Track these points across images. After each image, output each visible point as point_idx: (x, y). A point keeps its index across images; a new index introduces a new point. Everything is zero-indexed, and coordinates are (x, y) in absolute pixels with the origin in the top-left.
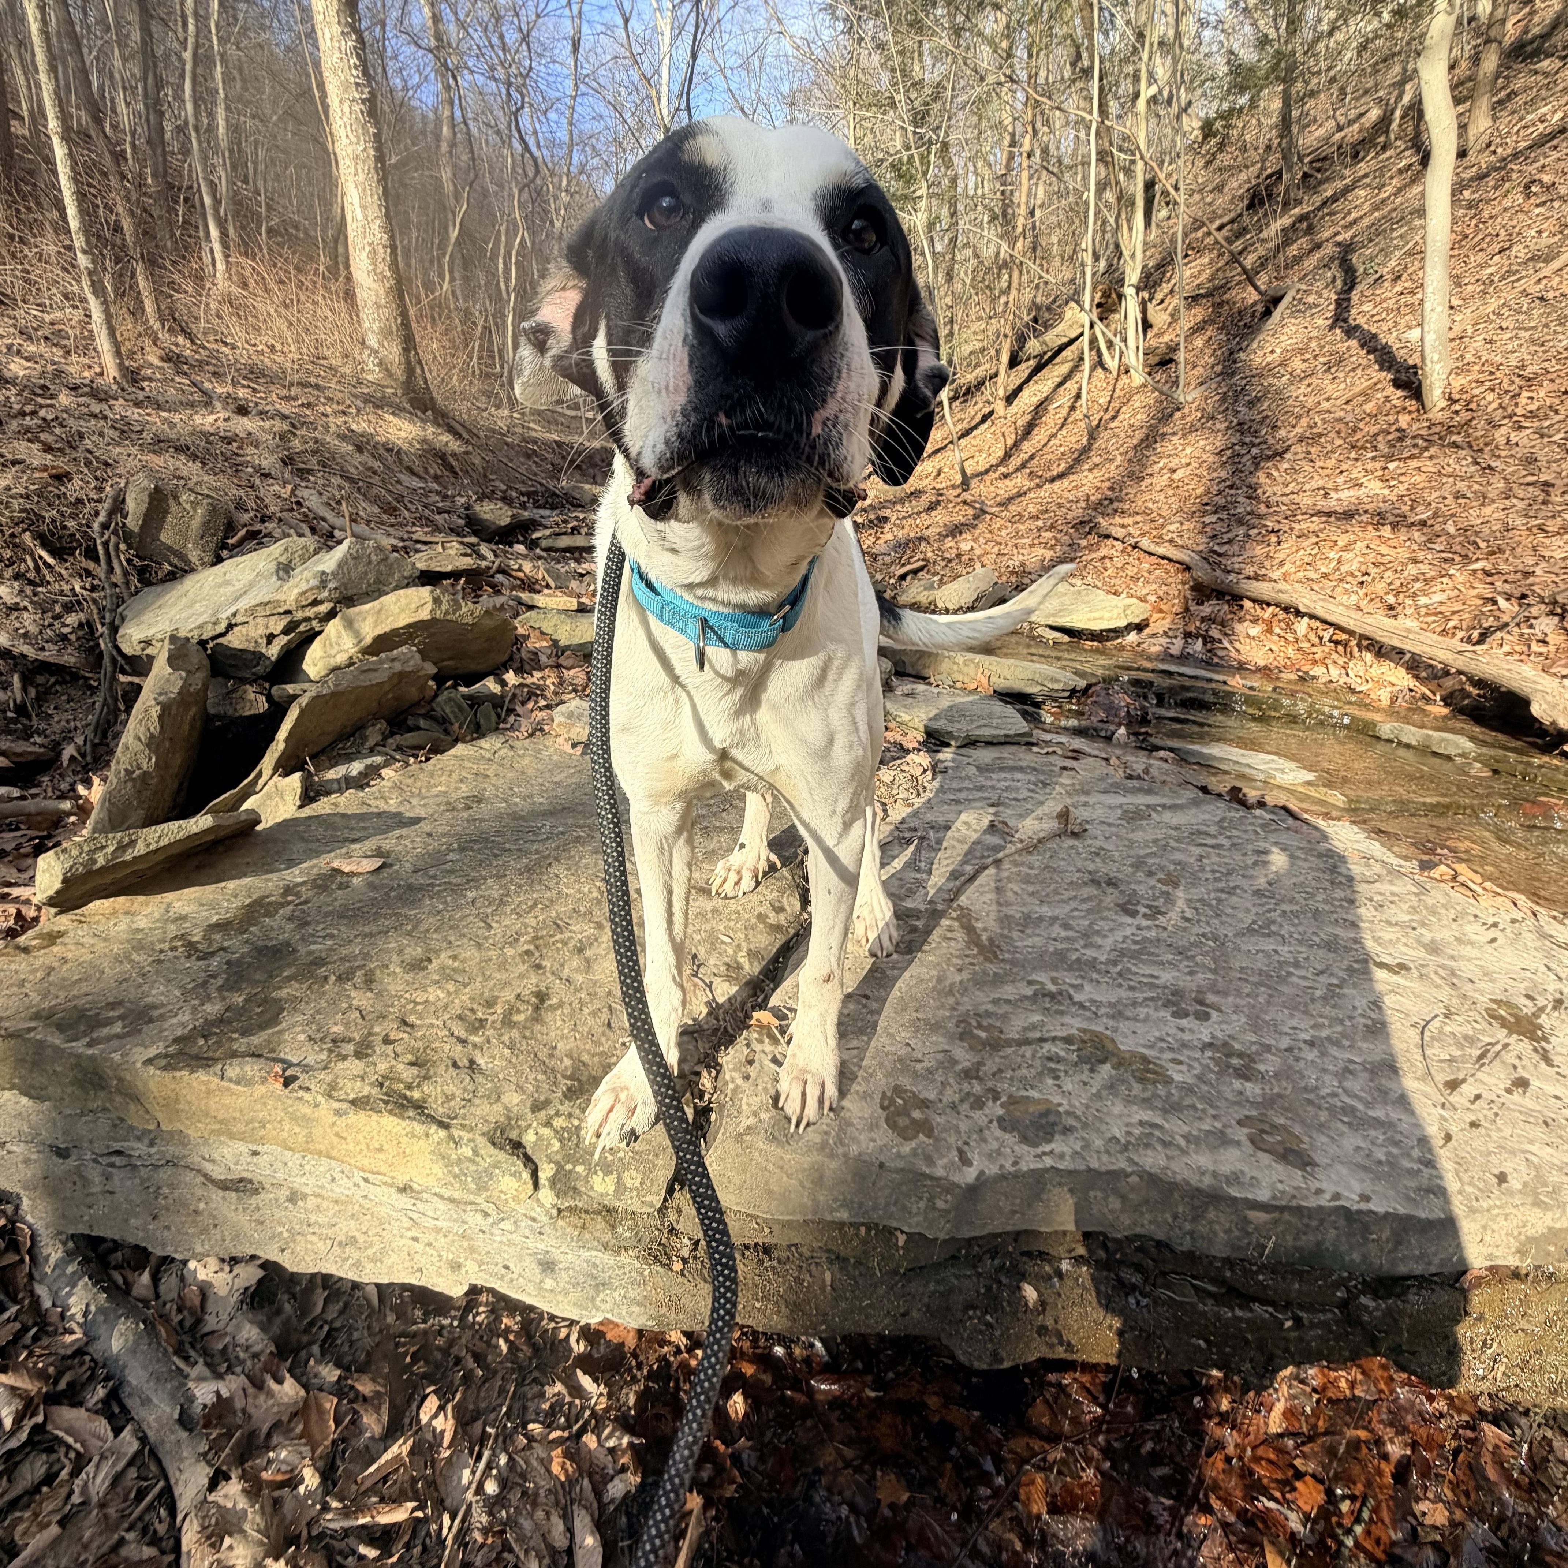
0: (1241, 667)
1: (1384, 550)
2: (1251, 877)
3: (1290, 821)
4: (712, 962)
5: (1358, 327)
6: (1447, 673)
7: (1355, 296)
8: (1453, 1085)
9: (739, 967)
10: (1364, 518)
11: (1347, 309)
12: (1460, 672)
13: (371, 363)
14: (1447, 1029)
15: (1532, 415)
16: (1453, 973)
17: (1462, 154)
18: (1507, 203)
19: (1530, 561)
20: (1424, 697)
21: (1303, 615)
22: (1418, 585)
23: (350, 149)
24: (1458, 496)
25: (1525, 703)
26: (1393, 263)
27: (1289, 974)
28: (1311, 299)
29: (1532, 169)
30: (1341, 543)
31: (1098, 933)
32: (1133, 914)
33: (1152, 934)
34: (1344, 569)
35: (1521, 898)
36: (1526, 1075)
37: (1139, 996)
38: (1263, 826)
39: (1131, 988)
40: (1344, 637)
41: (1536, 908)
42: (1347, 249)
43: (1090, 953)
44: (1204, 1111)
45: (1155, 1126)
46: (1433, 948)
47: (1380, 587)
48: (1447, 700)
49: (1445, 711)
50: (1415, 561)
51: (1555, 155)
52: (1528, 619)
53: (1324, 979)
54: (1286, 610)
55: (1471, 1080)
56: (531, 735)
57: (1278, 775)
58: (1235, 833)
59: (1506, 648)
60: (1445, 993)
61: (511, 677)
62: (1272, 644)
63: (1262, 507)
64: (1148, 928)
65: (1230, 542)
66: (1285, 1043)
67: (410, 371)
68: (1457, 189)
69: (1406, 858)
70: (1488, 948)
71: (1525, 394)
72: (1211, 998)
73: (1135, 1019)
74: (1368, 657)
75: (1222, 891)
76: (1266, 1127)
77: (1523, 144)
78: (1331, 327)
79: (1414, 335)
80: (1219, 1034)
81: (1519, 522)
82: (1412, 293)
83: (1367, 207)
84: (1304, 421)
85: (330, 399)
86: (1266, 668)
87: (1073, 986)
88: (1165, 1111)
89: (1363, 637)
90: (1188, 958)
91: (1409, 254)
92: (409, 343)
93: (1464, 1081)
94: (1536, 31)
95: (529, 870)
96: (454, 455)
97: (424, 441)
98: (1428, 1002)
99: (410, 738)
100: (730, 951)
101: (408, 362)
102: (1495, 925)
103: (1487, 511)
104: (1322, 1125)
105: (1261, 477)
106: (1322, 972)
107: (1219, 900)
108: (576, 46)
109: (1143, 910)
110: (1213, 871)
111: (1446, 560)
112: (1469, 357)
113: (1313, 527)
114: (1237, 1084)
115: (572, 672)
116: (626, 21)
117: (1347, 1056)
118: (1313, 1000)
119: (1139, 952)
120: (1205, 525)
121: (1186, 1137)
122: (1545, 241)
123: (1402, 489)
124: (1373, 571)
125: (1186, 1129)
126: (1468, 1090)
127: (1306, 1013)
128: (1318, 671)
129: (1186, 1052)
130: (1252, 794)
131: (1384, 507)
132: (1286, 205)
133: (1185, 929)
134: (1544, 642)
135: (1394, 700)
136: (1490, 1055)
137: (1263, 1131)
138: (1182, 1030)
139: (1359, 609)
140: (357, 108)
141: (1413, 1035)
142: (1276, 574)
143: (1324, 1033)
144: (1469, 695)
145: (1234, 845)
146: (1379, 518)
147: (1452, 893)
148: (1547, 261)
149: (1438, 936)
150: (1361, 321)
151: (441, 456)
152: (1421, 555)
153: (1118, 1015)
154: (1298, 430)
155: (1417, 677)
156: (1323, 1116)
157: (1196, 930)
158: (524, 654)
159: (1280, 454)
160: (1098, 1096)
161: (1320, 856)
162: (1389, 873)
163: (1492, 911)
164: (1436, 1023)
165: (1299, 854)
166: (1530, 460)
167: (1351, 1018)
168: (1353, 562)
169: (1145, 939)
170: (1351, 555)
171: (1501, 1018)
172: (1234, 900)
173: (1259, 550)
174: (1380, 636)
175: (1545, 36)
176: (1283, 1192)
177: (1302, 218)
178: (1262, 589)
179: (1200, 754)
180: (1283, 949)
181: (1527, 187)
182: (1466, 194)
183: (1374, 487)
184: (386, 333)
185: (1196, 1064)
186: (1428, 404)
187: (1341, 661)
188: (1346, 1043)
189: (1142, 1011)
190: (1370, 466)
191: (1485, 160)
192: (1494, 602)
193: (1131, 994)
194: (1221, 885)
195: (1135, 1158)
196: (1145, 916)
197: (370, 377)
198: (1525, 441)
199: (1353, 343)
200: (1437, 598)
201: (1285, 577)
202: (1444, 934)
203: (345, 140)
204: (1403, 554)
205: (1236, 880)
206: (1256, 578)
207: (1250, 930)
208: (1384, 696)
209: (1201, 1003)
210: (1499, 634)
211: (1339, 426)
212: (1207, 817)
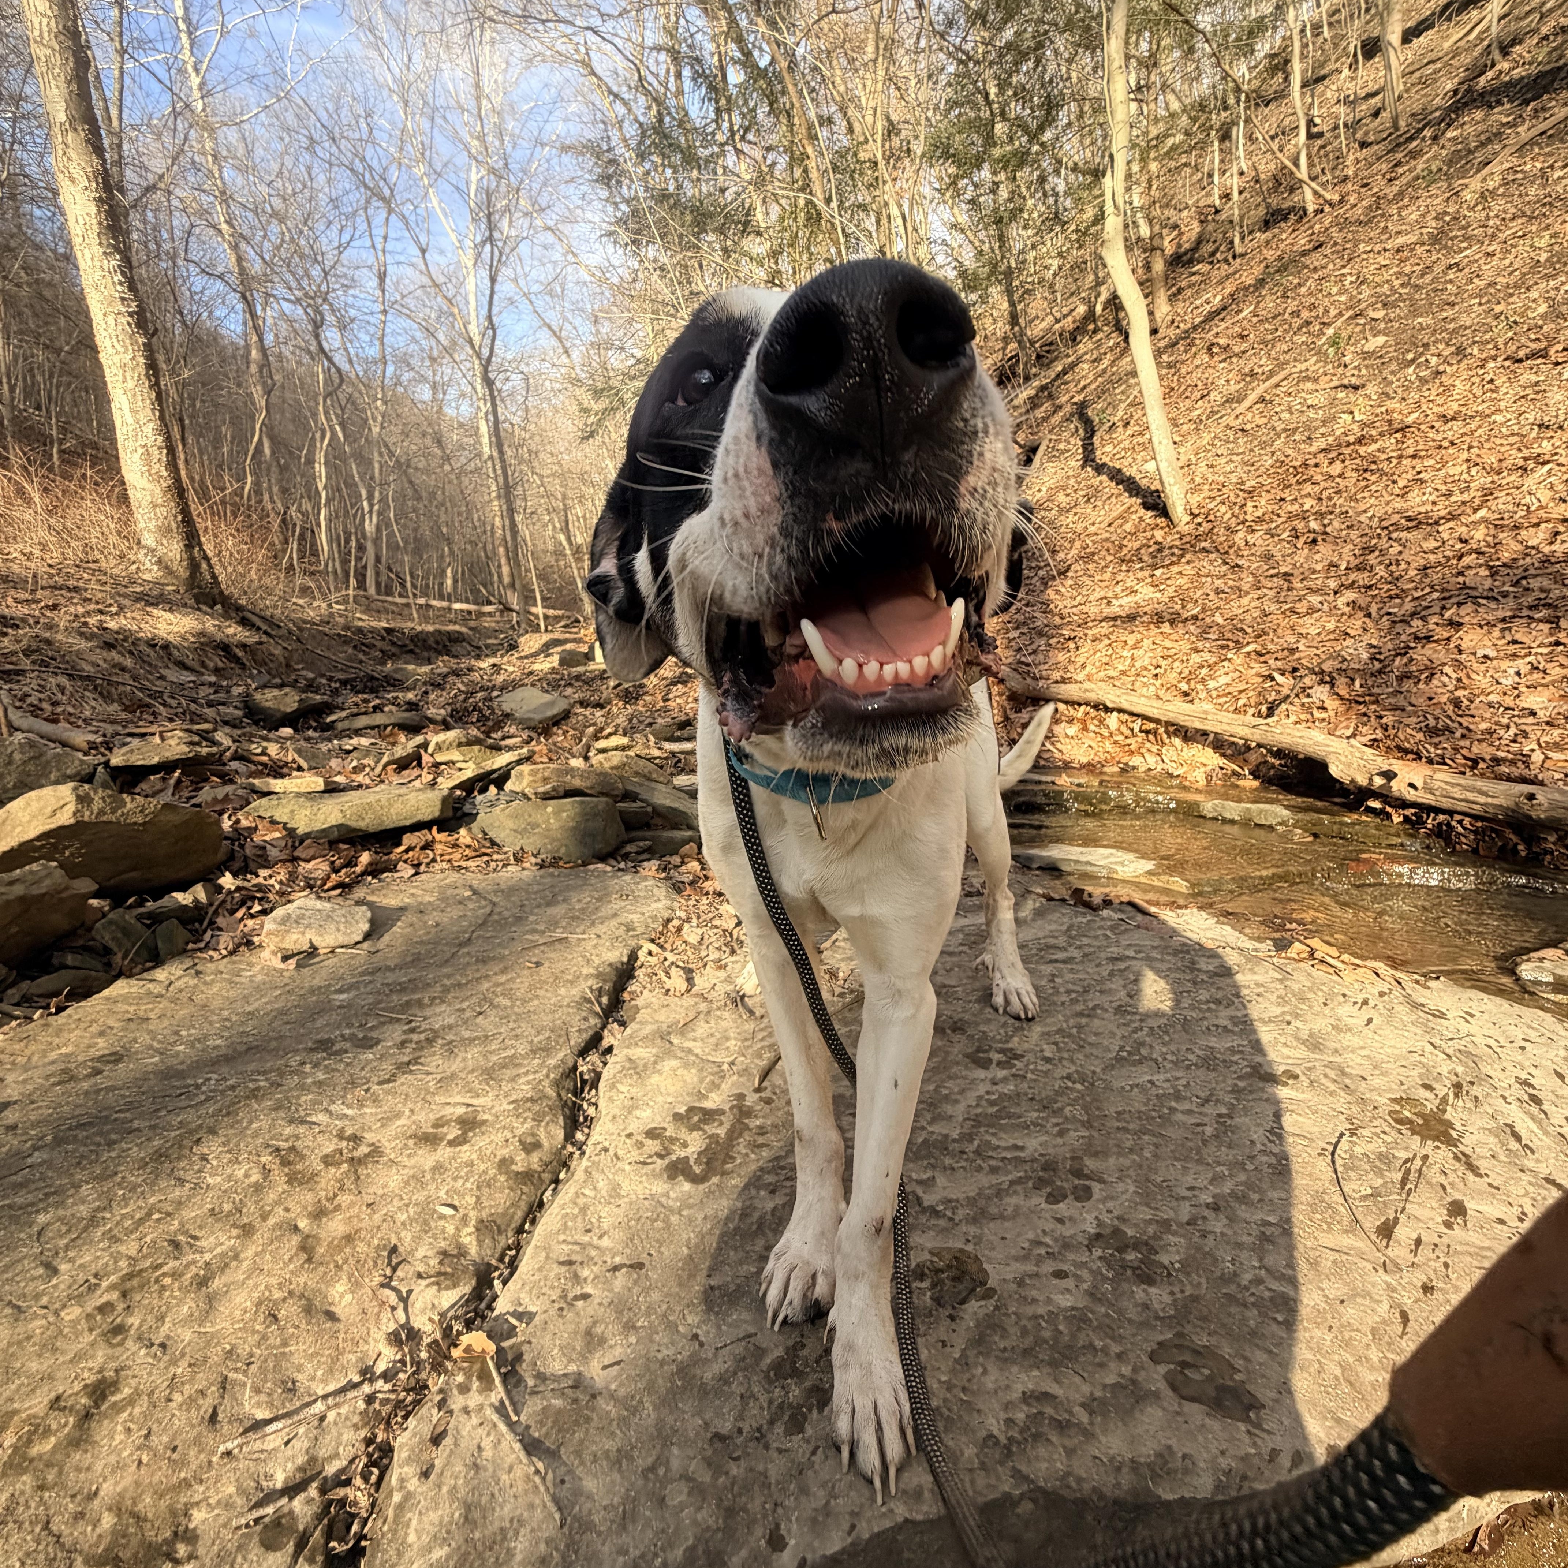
0: (1067, 766)
1: (1167, 643)
2: (1110, 991)
3: (1139, 917)
4: (420, 1253)
5: (1104, 465)
6: (1249, 748)
7: (1096, 440)
8: (1386, 1231)
9: (462, 1252)
10: (1146, 619)
11: (1093, 451)
12: (1259, 746)
13: (148, 563)
14: (1358, 1150)
15: (1260, 520)
16: (1343, 1073)
17: (1154, 332)
18: (1197, 362)
19: (1292, 639)
20: (1234, 773)
21: (1112, 710)
22: (1204, 671)
23: (116, 358)
24: (1218, 592)
25: (1323, 766)
26: (1120, 413)
27: (1172, 1110)
28: (1062, 446)
29: (1210, 336)
30: (1130, 643)
31: (946, 1098)
32: (985, 1064)
33: (1009, 1088)
34: (1138, 664)
35: (1380, 965)
36: (1458, 1196)
37: (1004, 1179)
38: (1112, 928)
39: (994, 1170)
40: (1152, 726)
41: (1399, 975)
42: (1082, 407)
43: (938, 1129)
44: (1105, 1350)
45: (1045, 1397)
46: (1314, 1044)
47: (1172, 677)
48: (1255, 774)
49: (1256, 784)
50: (1196, 650)
51: (1223, 325)
52: (1304, 689)
53: (1209, 1109)
54: (1096, 707)
55: (1402, 1218)
56: (232, 953)
57: (1119, 868)
58: (1086, 941)
59: (1293, 718)
60: (1341, 1101)
61: (227, 881)
62: (1090, 740)
63: (1057, 620)
64: (1005, 1080)
65: (1034, 652)
66: (1185, 1212)
67: (194, 566)
68: (1158, 353)
69: (1259, 939)
70: (1368, 1032)
71: (1250, 504)
72: (1091, 1164)
73: (1002, 1217)
74: (1177, 741)
75: (1081, 1014)
76: (1188, 1357)
77: (1197, 321)
78: (1083, 467)
79: (1151, 466)
80: (1106, 1218)
81: (1273, 607)
82: (1141, 434)
83: (1091, 376)
84: (1078, 544)
85: (86, 600)
86: (1089, 764)
87: (920, 1182)
88: (1054, 1364)
89: (1168, 724)
90: (1055, 1112)
91: (1131, 405)
92: (191, 539)
93: (1396, 1221)
94: (1187, 246)
95: (160, 1156)
96: (244, 646)
97: (202, 634)
98: (1329, 1118)
99: (46, 982)
100: (451, 1229)
101: (192, 559)
102: (1365, 1002)
103: (1245, 601)
104: (1254, 1333)
105: (1051, 593)
106: (1207, 1101)
107: (1080, 1027)
108: (382, 277)
109: (996, 1057)
110: (1068, 992)
111: (1222, 647)
112: (1198, 480)
113: (1104, 631)
114: (1139, 1292)
115: (310, 866)
116: (423, 251)
117: (1259, 1216)
118: (1205, 1142)
119: (997, 1116)
120: (1010, 641)
121: (1090, 1405)
122: (1233, 387)
123: (1171, 591)
124: (1163, 663)
125: (1086, 1389)
126: (1404, 1233)
127: (1200, 1161)
128: (1136, 761)
129: (1071, 1256)
130: (1097, 892)
131: (1160, 607)
132: (1027, 379)
133: (1046, 1073)
134: (1324, 708)
135: (1209, 778)
136: (1413, 1176)
137: (1184, 1365)
138: (1060, 1221)
139: (1159, 698)
140: (124, 320)
141: (1323, 1165)
142: (1080, 677)
143: (1227, 1188)
144: (1273, 766)
145: (1085, 955)
146: (1158, 619)
147: (1314, 972)
148: (1239, 402)
149: (1316, 1027)
150: (1106, 459)
151: (225, 648)
152: (1200, 645)
153: (980, 1216)
154: (1074, 552)
155: (1223, 755)
156: (1252, 1316)
157: (1060, 1072)
158: (248, 851)
159: (1063, 573)
160: (964, 1363)
161: (1176, 953)
162: (1248, 960)
163: (1357, 986)
164: (1344, 1145)
165: (1155, 954)
166: (1268, 557)
167: (1252, 1158)
168: (1144, 659)
169: (1002, 1096)
170: (1141, 652)
171: (1410, 1122)
172: (1096, 1022)
173: (1061, 657)
174: (1182, 720)
175: (1195, 249)
176: (1228, 1473)
177: (1043, 388)
178: (1070, 691)
179: (1041, 858)
180: (1159, 1078)
181: (1209, 349)
182: (1165, 357)
183: (1146, 592)
184: (165, 531)
185: (1085, 1274)
186: (1176, 520)
187: (1155, 748)
188: (1255, 1197)
189: (1011, 1201)
190: (1140, 575)
191: (1173, 333)
192: (1273, 679)
193: (994, 1179)
194: (1079, 1007)
195: (1023, 1468)
196: (999, 1063)
197: (147, 577)
198: (1259, 542)
199: (1104, 478)
200: (1224, 680)
201: (1089, 678)
202: (1320, 1025)
203: (110, 350)
204: (1186, 646)
205: (1095, 999)
206: (1063, 681)
207: (1119, 1060)
208: (1199, 777)
209: (1078, 1173)
210: (1284, 706)
211: (1107, 545)
212: (1053, 927)
